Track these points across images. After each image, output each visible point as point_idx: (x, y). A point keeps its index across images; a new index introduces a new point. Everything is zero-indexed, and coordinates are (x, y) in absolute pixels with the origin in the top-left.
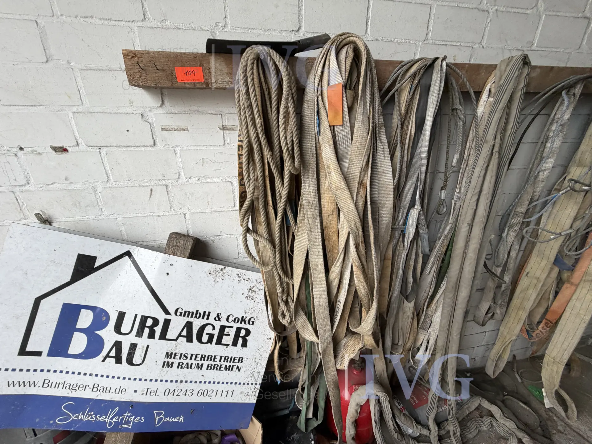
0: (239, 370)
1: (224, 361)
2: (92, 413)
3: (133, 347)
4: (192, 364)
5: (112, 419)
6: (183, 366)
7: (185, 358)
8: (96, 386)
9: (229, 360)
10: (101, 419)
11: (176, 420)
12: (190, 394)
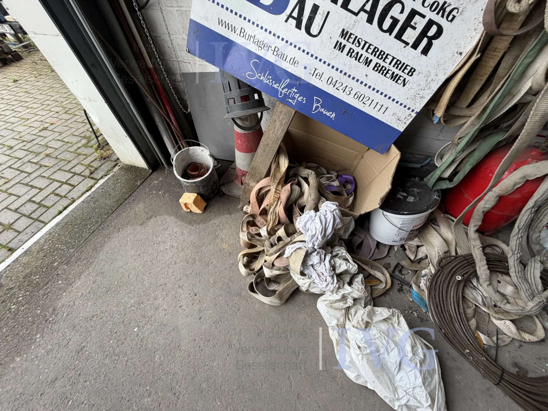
0: (404, 85)
1: (394, 66)
2: (270, 77)
3: (315, 9)
4: (362, 55)
5: (283, 89)
6: (353, 54)
7: (357, 45)
8: (276, 49)
9: (400, 66)
10: (275, 86)
11: (328, 114)
12: (348, 93)
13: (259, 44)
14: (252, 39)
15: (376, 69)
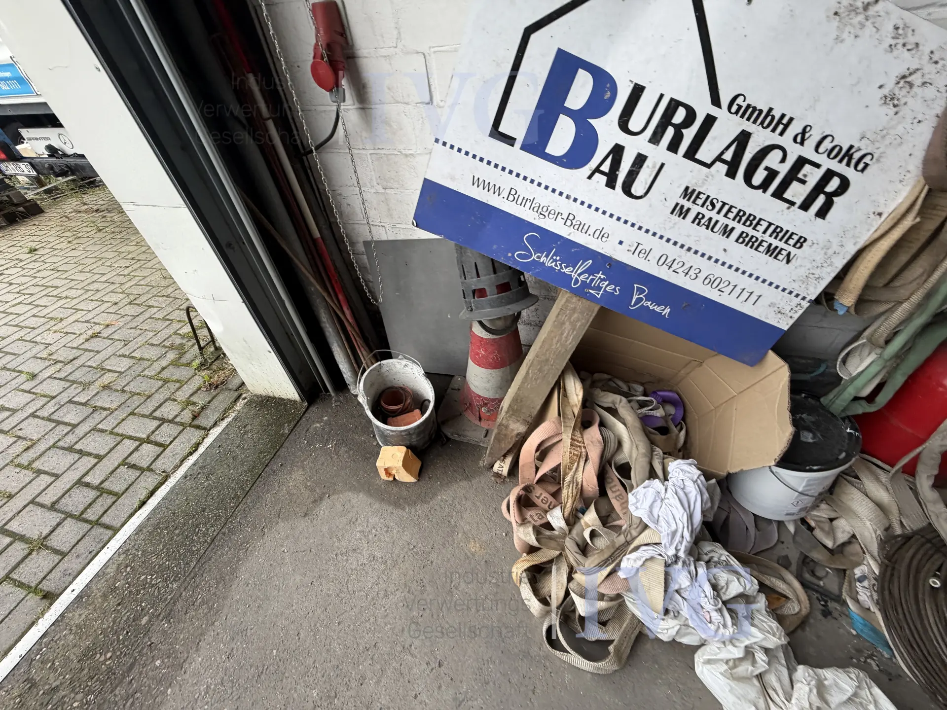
0: (788, 261)
1: (771, 236)
2: (558, 258)
3: (640, 160)
4: (717, 222)
5: (579, 275)
6: (703, 221)
7: (710, 207)
8: (571, 217)
9: (781, 235)
10: (566, 271)
11: (658, 309)
12: (694, 276)
13: (540, 210)
14: (528, 204)
15: (741, 240)
